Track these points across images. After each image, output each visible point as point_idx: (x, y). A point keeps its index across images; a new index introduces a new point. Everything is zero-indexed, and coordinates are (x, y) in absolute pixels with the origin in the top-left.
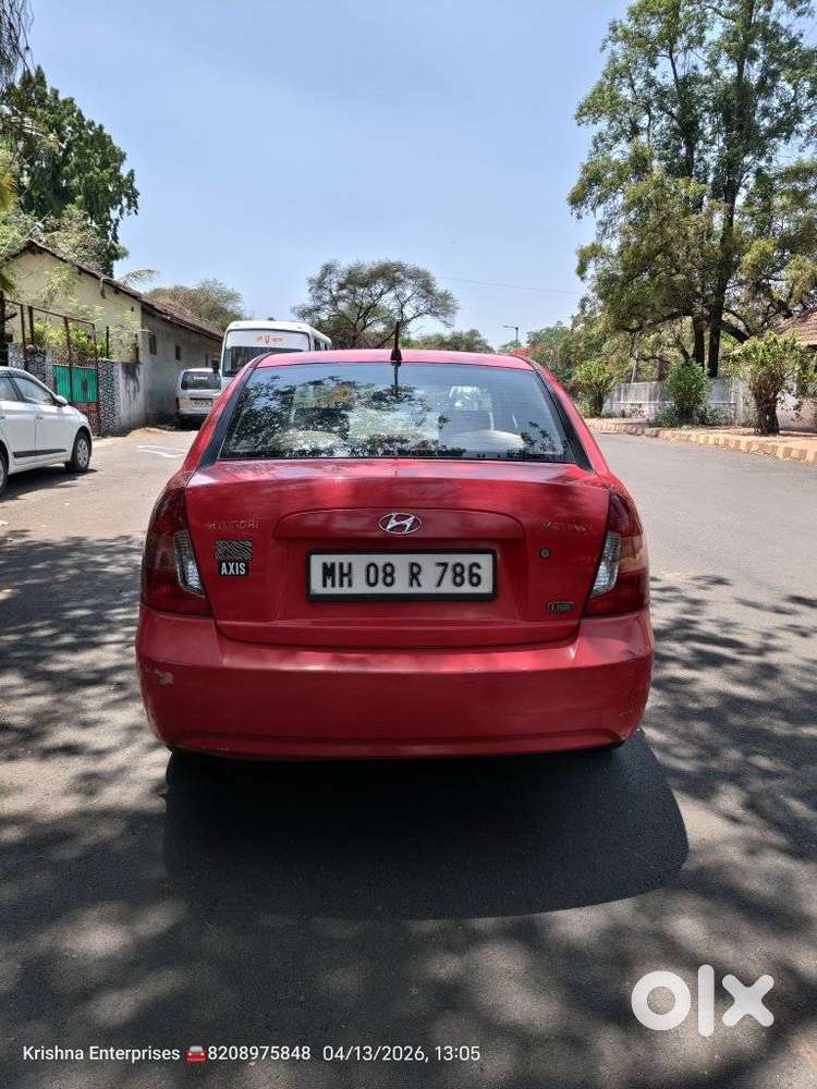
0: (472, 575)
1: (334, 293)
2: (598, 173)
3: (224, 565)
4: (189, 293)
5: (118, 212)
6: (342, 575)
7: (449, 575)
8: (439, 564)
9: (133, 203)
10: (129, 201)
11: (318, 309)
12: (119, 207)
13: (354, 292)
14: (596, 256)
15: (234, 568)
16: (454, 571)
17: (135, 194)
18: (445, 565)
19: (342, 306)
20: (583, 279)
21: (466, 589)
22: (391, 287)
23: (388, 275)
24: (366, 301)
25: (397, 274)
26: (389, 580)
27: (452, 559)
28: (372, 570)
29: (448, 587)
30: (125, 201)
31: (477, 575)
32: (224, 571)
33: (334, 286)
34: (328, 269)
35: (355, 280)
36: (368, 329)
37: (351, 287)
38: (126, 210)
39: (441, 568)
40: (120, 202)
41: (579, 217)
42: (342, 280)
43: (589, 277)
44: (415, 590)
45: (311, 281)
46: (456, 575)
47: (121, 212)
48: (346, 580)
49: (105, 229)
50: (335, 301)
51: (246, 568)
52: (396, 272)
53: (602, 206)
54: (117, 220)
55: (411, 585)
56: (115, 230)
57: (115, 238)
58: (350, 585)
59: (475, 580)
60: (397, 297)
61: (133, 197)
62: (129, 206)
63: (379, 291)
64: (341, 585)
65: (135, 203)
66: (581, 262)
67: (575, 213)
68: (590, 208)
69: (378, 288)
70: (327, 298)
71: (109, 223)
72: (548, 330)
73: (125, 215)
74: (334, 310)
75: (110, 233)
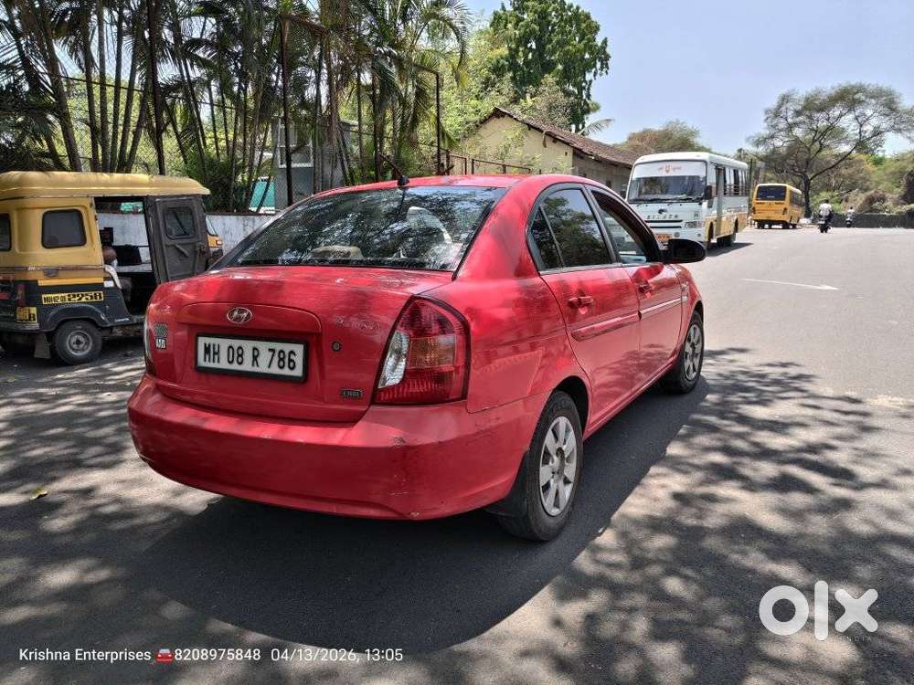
0: (290, 360)
1: (790, 120)
4: (654, 135)
5: (592, 74)
6: (215, 353)
7: (276, 359)
8: (270, 350)
9: (605, 65)
10: (602, 64)
11: (772, 137)
12: (594, 70)
13: (810, 117)
16: (279, 356)
17: (607, 57)
19: (798, 132)
21: (286, 371)
22: (851, 108)
23: (848, 98)
24: (823, 124)
25: (857, 96)
26: (240, 360)
28: (231, 350)
29: (275, 370)
30: (598, 65)
31: (293, 361)
33: (790, 113)
34: (785, 99)
35: (813, 106)
36: (823, 153)
37: (808, 113)
38: (599, 72)
39: (271, 353)
40: (595, 66)
42: (799, 108)
44: (256, 369)
45: (766, 112)
46: (280, 359)
47: (595, 74)
48: (216, 357)
49: (581, 89)
50: (790, 127)
52: (855, 94)
54: (591, 81)
55: (253, 365)
56: (589, 89)
57: (589, 96)
59: (292, 364)
60: (856, 118)
61: (605, 59)
62: (602, 68)
63: (837, 113)
64: (214, 361)
65: (607, 64)
69: (836, 112)
70: (782, 125)
71: (584, 84)
73: (598, 76)
74: (789, 137)
75: (584, 92)
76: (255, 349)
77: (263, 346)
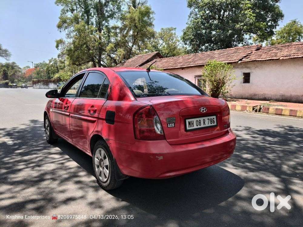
2: (65, 20)
3: (169, 124)
6: (192, 124)
14: (61, 43)
15: (171, 125)
18: (209, 119)
20: (58, 49)
27: (210, 118)
28: (197, 122)
32: (169, 126)
41: (60, 32)
43: (60, 49)
46: (211, 121)
48: (193, 125)
51: (174, 125)
53: (67, 29)
58: (194, 126)
66: (57, 44)
67: (59, 30)
68: (64, 29)
72: (41, 63)
76: (204, 120)
77: (206, 118)
